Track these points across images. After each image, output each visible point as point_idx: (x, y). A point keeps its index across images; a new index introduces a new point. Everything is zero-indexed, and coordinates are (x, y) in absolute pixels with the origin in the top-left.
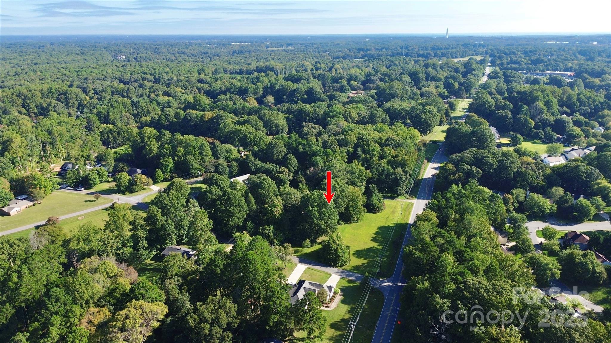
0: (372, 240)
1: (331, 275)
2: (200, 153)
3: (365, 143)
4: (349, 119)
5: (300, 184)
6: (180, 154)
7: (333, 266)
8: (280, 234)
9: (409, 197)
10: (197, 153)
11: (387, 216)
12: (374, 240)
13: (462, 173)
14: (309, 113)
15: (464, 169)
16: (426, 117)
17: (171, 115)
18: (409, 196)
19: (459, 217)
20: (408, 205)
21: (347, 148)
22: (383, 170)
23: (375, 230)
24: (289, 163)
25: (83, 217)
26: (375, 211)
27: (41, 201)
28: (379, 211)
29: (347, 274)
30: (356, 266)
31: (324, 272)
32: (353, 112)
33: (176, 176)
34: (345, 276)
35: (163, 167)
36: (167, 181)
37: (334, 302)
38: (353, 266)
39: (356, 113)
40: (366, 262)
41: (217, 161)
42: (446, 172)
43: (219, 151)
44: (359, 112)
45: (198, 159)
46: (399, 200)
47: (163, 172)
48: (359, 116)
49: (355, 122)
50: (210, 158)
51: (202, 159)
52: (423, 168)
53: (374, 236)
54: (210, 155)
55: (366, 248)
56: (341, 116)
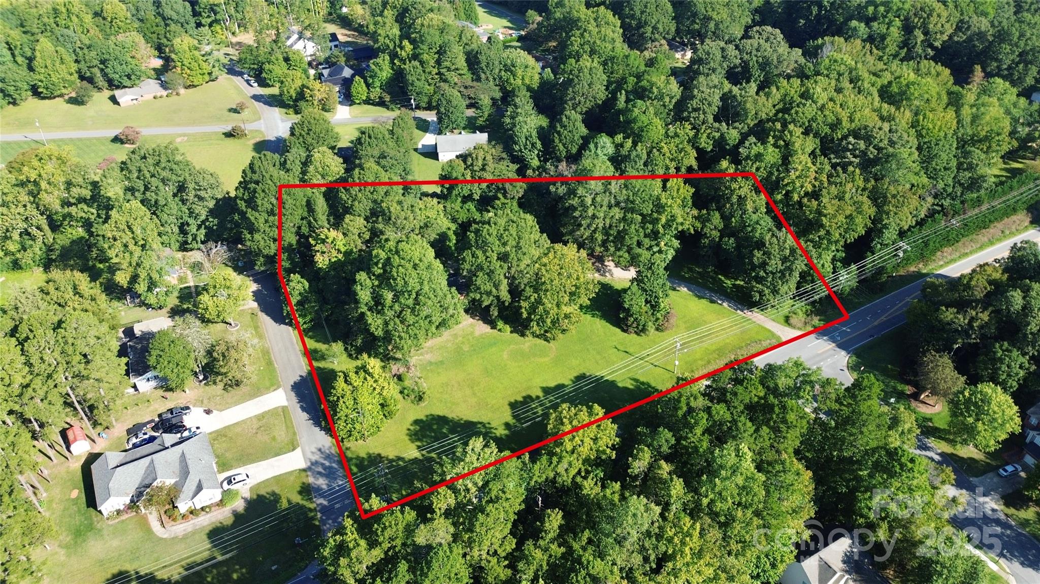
1: (293, 450)
2: (438, 62)
6: (404, 53)
7: (327, 430)
10: (432, 59)
11: (645, 352)
15: (1009, 304)
20: (759, 341)
24: (559, 133)
25: (186, 138)
26: (626, 325)
27: (182, 91)
28: (641, 330)
29: (330, 468)
30: (379, 455)
31: (295, 434)
32: (939, 16)
33: (387, 98)
34: (320, 469)
35: (367, 74)
36: (374, 104)
37: (192, 522)
38: (371, 452)
39: (954, 20)
40: (412, 457)
41: (475, 84)
42: (952, 290)
43: (483, 65)
44: (967, 18)
45: (430, 73)
46: (756, 316)
47: (368, 85)
48: (958, 28)
49: (937, 44)
50: (460, 75)
51: (439, 73)
52: (986, 239)
53: (537, 392)
54: (465, 70)
55: (465, 419)
56: (898, 22)
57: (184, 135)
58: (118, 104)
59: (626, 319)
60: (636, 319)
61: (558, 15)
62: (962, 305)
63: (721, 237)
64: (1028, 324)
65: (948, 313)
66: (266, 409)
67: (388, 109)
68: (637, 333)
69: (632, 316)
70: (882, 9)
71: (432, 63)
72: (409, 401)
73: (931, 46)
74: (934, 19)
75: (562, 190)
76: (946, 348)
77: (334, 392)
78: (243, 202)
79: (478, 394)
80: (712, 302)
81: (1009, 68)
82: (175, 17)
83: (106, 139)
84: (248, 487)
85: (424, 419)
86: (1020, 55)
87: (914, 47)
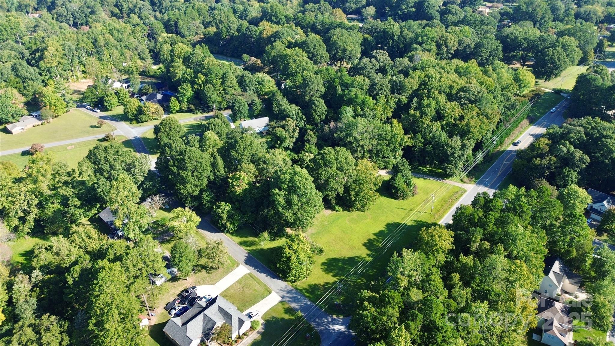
0: (365, 245)
1: (270, 293)
2: (223, 83)
3: (426, 91)
4: (444, 47)
5: (306, 144)
6: (200, 81)
7: (282, 279)
8: (237, 216)
9: (466, 179)
10: (219, 82)
11: (412, 207)
12: (369, 245)
13: (555, 156)
14: (393, 36)
15: (562, 151)
16: (553, 53)
17: (232, 28)
18: (468, 176)
19: (489, 247)
20: (457, 192)
21: (398, 96)
22: (434, 137)
23: (381, 227)
24: (315, 110)
25: (73, 146)
26: (397, 196)
27: (51, 120)
28: (405, 197)
29: (293, 297)
30: (315, 284)
31: (265, 285)
32: (451, 39)
33: (193, 107)
34: (288, 299)
35: (179, 95)
36: (184, 112)
37: (242, 343)
38: (310, 283)
39: (457, 40)
40: (333, 281)
41: (244, 93)
42: (533, 151)
43: (247, 82)
44: (462, 39)
45: (219, 90)
46: (448, 182)
47: (179, 102)
48: (459, 44)
49: (453, 52)
50: (235, 89)
51: (224, 90)
52: (517, 132)
53: (372, 237)
54: (237, 86)
55: (347, 256)
56: (433, 43)
57: (72, 145)
58: (11, 133)
59: (397, 192)
60: (402, 192)
61: (273, 54)
62: (542, 156)
63: (424, 146)
64: (575, 157)
65: (537, 161)
66: (240, 277)
67: (194, 114)
68: (403, 199)
69: (399, 190)
70: (425, 38)
71: (219, 84)
72: (315, 255)
73: (450, 53)
74: (449, 40)
75: (342, 135)
76: (542, 176)
77: (285, 255)
78: (175, 168)
79: (348, 243)
80: (425, 179)
81: (486, 59)
82: (29, 76)
83: (17, 154)
84: (260, 317)
85: (326, 261)
86: (490, 52)
87: (443, 54)
